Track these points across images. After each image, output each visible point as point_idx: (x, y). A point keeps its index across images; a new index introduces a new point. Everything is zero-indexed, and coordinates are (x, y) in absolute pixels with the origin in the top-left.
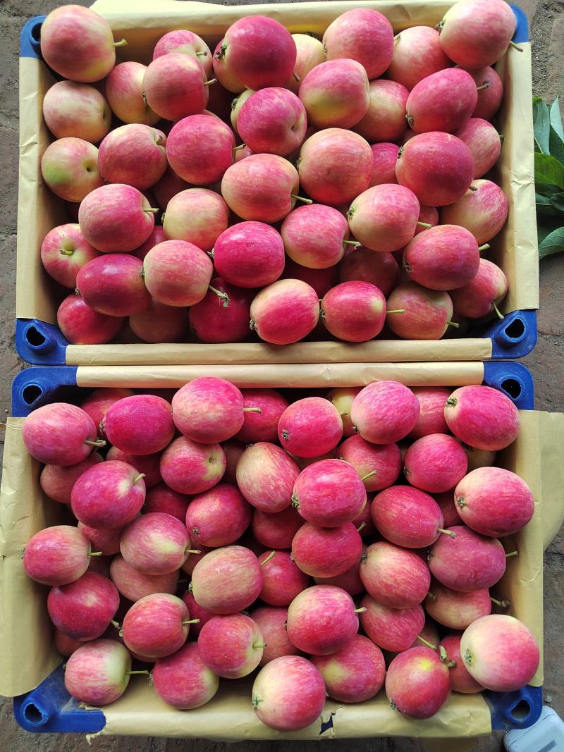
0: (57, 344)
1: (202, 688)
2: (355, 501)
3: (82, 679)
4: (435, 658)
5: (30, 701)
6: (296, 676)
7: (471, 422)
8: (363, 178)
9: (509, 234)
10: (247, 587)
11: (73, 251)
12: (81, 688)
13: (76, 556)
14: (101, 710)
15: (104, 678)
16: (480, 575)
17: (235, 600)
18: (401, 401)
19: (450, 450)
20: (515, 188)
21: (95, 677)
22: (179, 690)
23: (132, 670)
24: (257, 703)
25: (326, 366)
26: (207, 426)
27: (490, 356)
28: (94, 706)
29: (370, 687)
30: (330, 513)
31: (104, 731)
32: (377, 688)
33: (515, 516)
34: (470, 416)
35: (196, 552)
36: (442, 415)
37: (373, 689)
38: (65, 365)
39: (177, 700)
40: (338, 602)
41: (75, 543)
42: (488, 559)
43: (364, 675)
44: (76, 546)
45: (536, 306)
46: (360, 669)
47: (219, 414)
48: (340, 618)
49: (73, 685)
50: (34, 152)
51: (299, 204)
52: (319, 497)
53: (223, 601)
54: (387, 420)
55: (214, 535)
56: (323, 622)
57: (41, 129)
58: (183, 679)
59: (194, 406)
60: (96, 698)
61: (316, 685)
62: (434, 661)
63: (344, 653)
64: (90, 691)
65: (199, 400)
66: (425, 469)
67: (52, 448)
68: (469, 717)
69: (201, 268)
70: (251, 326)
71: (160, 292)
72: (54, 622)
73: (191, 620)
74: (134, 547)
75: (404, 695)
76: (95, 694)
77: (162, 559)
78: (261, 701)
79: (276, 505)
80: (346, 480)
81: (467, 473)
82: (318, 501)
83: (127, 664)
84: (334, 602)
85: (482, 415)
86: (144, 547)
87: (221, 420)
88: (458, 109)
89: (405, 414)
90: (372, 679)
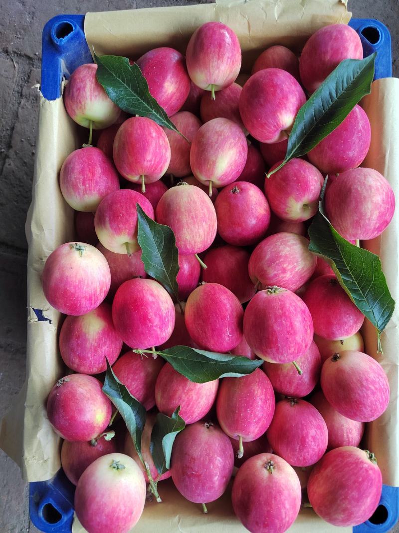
1: (84, 194)
2: (282, 354)
4: (104, 426)
5: (75, 27)
10: (186, 239)
12: (85, 76)
13: (219, 72)
14: (61, 96)
15: (93, 98)
16: (195, 480)
18: (380, 404)
21: (94, 89)
22: (82, 172)
23: (93, 130)
26: (357, 202)
28: (64, 90)
29: (77, 361)
30: (272, 327)
37: (73, 363)
39: (73, 169)
40: (166, 331)
41: (231, 72)
42: (210, 488)
43: (89, 355)
44: (228, 72)
46: (95, 350)
47: (369, 214)
53: (176, 214)
55: (233, 208)
56: (151, 315)
58: (93, 174)
59: (378, 189)
60: (75, 90)
62: (102, 425)
63: (110, 334)
64: (82, 85)
65: (383, 194)
67: (329, 49)
68: (43, 459)
72: (150, 52)
73: (145, 185)
74: (226, 131)
75: (73, 394)
76: (79, 89)
77: (213, 158)
78: (81, 254)
81: (293, 467)
82: (286, 316)
83: (101, 123)
84: (166, 326)
86: (225, 140)
87: (361, 216)
90: (84, 362)
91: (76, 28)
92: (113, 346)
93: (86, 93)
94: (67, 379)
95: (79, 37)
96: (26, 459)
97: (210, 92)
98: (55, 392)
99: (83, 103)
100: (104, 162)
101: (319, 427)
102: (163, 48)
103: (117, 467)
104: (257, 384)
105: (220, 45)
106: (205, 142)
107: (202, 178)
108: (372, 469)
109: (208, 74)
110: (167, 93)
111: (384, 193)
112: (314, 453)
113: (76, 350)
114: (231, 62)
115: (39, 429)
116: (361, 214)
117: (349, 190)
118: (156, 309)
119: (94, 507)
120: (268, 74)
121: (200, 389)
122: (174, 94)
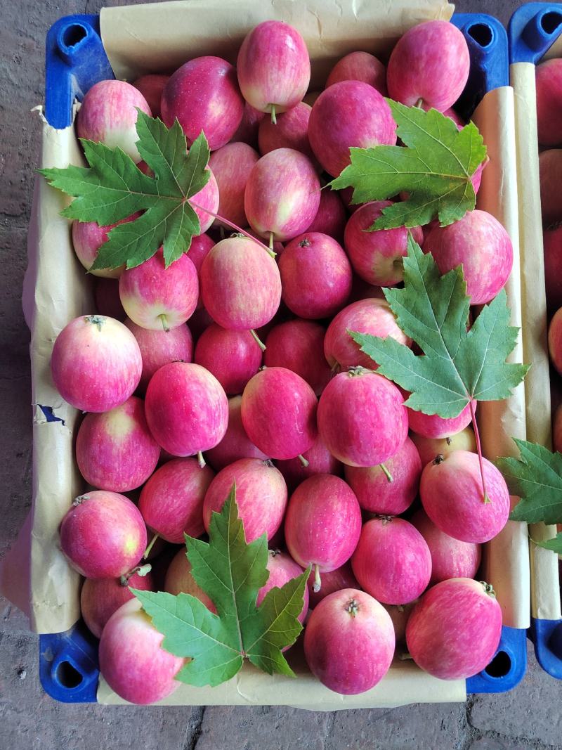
3: (113, 98)
5: (89, 30)
10: (239, 309)
12: (102, 96)
13: (280, 87)
14: (72, 125)
15: (114, 125)
17: (227, 291)
21: (115, 113)
24: (94, 322)
26: (462, 253)
28: (77, 116)
29: (100, 472)
30: (352, 418)
31: (47, 127)
32: (97, 481)
37: (95, 476)
40: (216, 429)
41: (296, 86)
43: (116, 465)
44: (293, 87)
46: (124, 459)
47: (477, 270)
48: (199, 430)
49: (105, 86)
53: (227, 275)
56: (196, 408)
59: (489, 236)
60: (89, 115)
62: (135, 557)
63: (143, 437)
64: (99, 108)
65: (496, 242)
67: (424, 53)
68: (56, 604)
72: (190, 62)
74: (290, 165)
75: (95, 515)
76: (95, 114)
82: (371, 404)
84: (217, 423)
86: (291, 176)
90: (110, 475)
91: (90, 32)
92: (148, 453)
93: (104, 119)
94: (87, 496)
95: (95, 44)
96: (35, 604)
97: (269, 115)
98: (71, 513)
99: (101, 132)
101: (419, 551)
102: (206, 57)
104: (336, 496)
105: (281, 51)
106: (263, 181)
107: (261, 229)
108: (490, 603)
109: (266, 90)
110: (213, 117)
111: (498, 241)
112: (413, 584)
113: (98, 457)
114: (296, 75)
115: (51, 564)
118: (202, 399)
120: (344, 88)
122: (223, 117)
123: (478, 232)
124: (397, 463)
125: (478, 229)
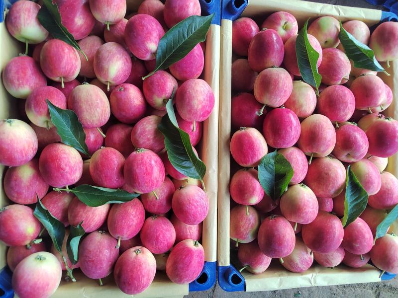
0: (233, 15)
1: (18, 87)
2: (142, 187)
3: (26, 11)
4: (34, 236)
6: (27, 148)
7: (186, 256)
8: (321, 193)
9: (285, 273)
10: (87, 119)
11: (285, 29)
12: (20, 9)
13: (109, 14)
14: (3, 22)
15: (26, 24)
16: (90, 264)
17: (79, 111)
18: (200, 214)
19: (168, 244)
20: (309, 275)
21: (27, 19)
22: (17, 72)
23: (28, 44)
24: (8, 122)
25: (216, 170)
26: (189, 99)
27: (220, 265)
28: (6, 17)
29: (16, 195)
30: (135, 171)
32: (14, 200)
33: (129, 285)
34: (190, 255)
35: (108, 88)
36: (186, 238)
37: (14, 197)
38: (221, 19)
39: (11, 70)
40: (74, 175)
42: (100, 268)
43: (24, 191)
45: (247, 290)
46: (28, 188)
47: (196, 106)
48: (65, 176)
49: (22, 4)
50: (335, 13)
51: (308, 158)
52: (145, 165)
53: (78, 103)
54: (189, 206)
55: (119, 100)
56: (63, 166)
57: (346, 18)
58: (25, 74)
59: (201, 92)
60: (13, 18)
61: (20, 161)
63: (39, 178)
64: (18, 15)
65: (204, 95)
66: (157, 228)
67: (177, 5)
69: (278, 100)
70: (242, 128)
71: (265, 76)
73: (64, 83)
74: (113, 50)
75: (10, 217)
76: (16, 18)
77: (106, 67)
78: (11, 125)
79: (138, 138)
80: (155, 181)
81: (153, 254)
82: (144, 164)
83: (34, 41)
84: (74, 172)
85: (191, 262)
86: (113, 56)
87: (192, 107)
88: (354, 244)
89: (192, 216)
90: (21, 196)
92: (41, 185)
93: (21, 21)
94: (7, 208)
97: (106, 26)
99: (19, 27)
100: (33, 67)
103: (40, 259)
104: (131, 206)
107: (103, 80)
110: (77, 25)
113: (14, 188)
116: (192, 106)
117: (186, 92)
118: (66, 161)
119: (22, 282)
120: (139, 18)
121: (94, 210)
122: (83, 25)
123: (197, 90)
124: (161, 191)
125: (197, 89)
